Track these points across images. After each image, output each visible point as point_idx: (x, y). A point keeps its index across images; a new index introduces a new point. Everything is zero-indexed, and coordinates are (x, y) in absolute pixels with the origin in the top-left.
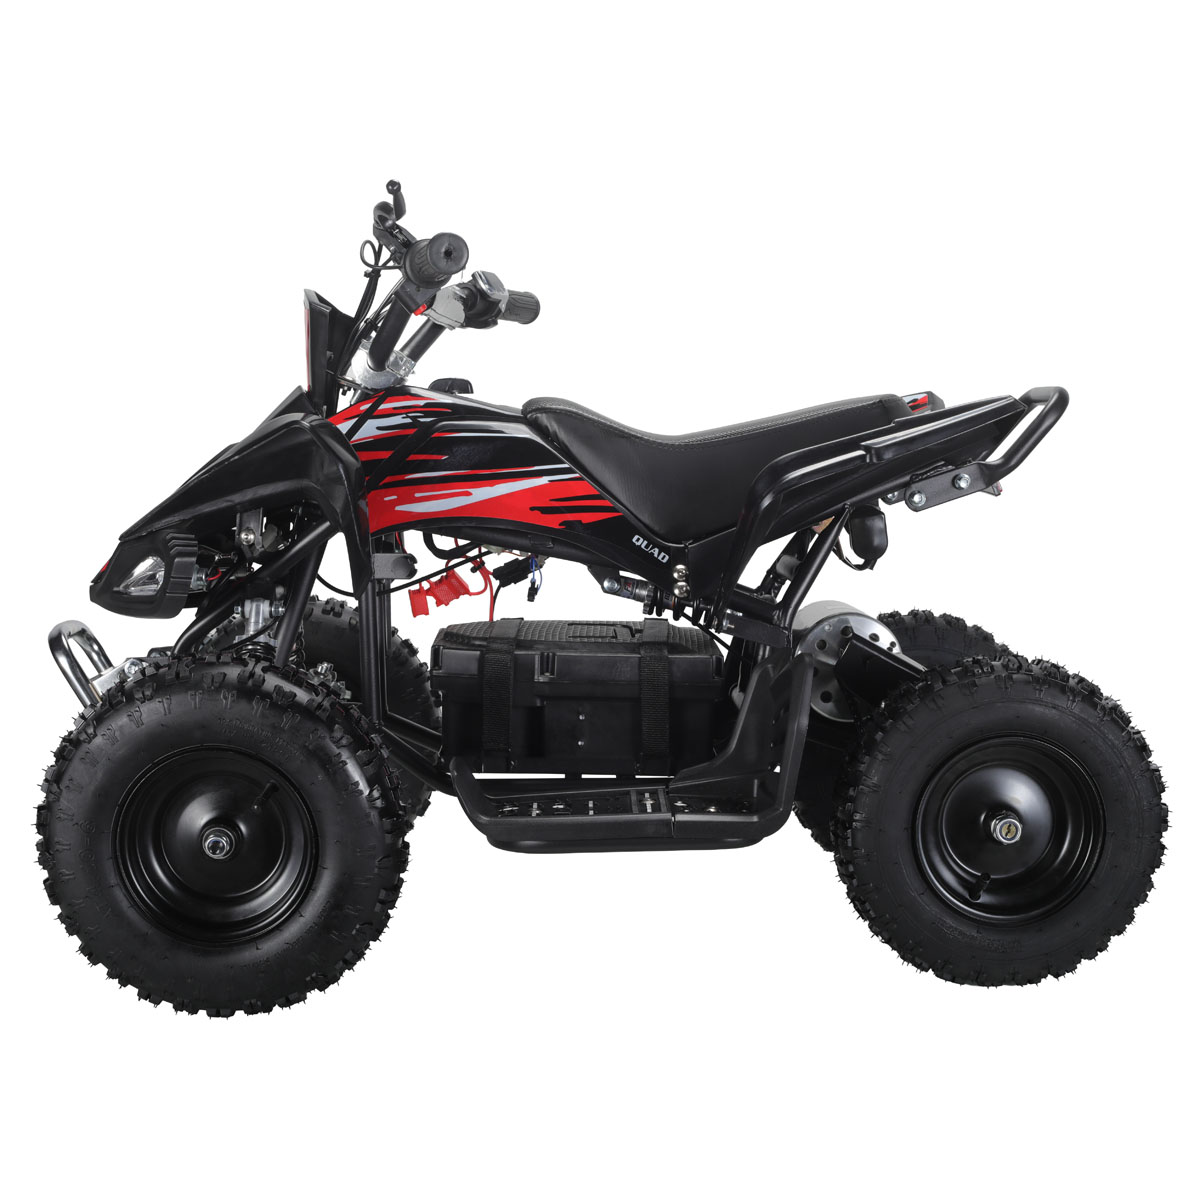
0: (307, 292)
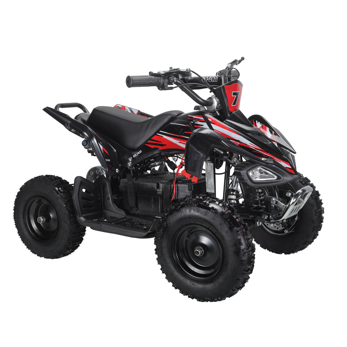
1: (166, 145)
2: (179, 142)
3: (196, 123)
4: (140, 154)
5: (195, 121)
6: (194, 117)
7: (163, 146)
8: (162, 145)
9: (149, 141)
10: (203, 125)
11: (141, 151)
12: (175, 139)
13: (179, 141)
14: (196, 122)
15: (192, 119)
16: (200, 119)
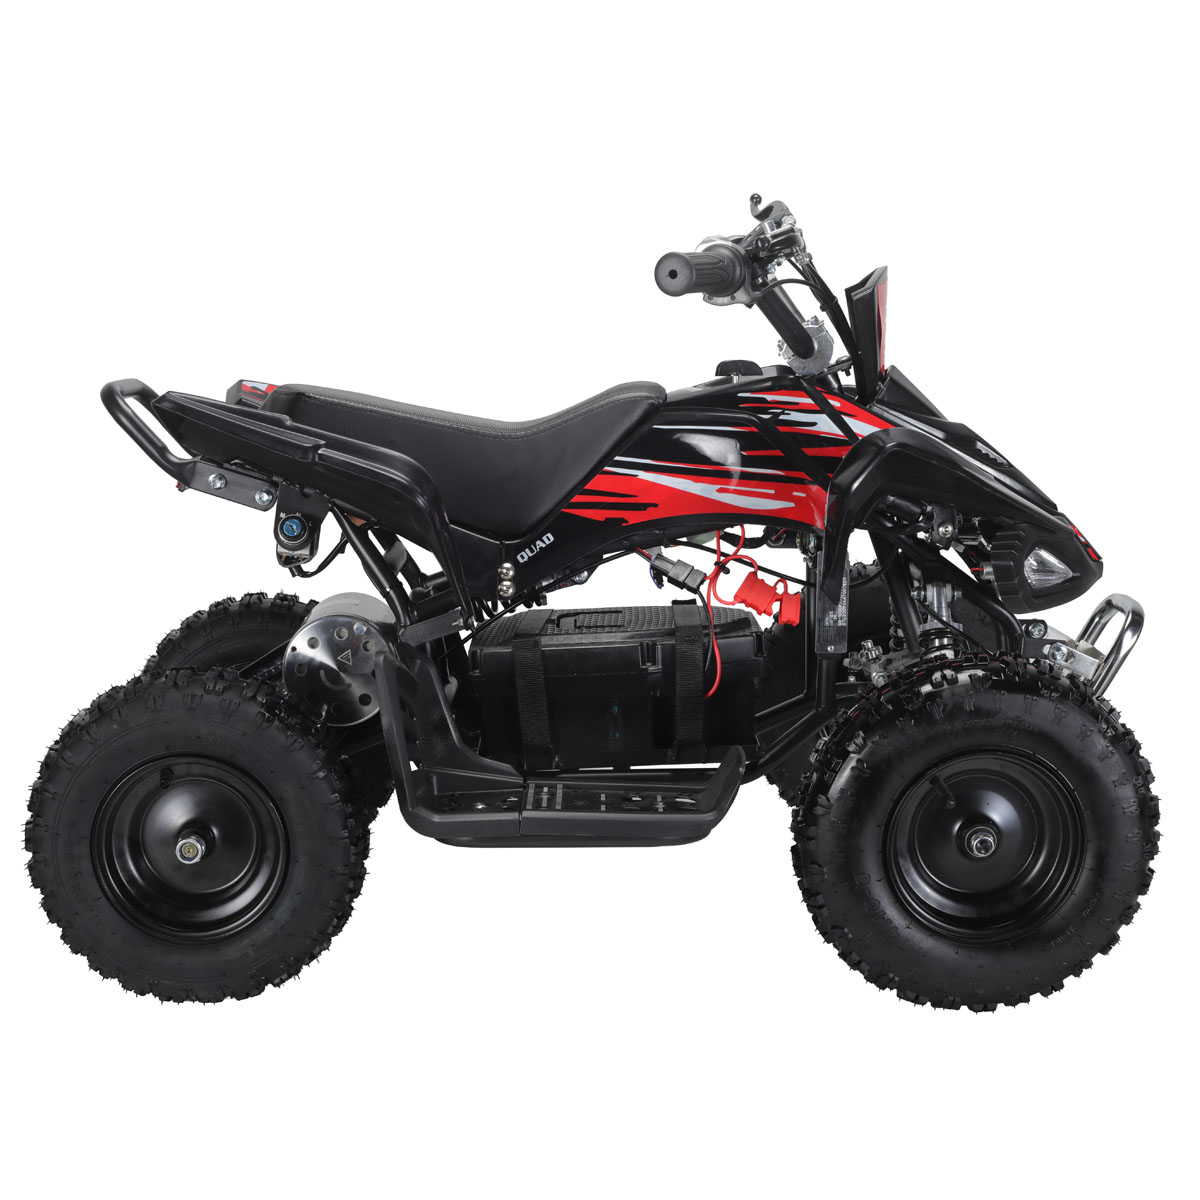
0: (885, 270)
1: (656, 505)
2: (720, 491)
3: (782, 417)
4: (548, 546)
5: (779, 411)
6: (769, 397)
7: (645, 509)
8: (643, 507)
9: (577, 499)
10: (814, 424)
11: (549, 535)
12: (696, 481)
13: (719, 487)
14: (783, 413)
15: (764, 406)
16: (798, 404)
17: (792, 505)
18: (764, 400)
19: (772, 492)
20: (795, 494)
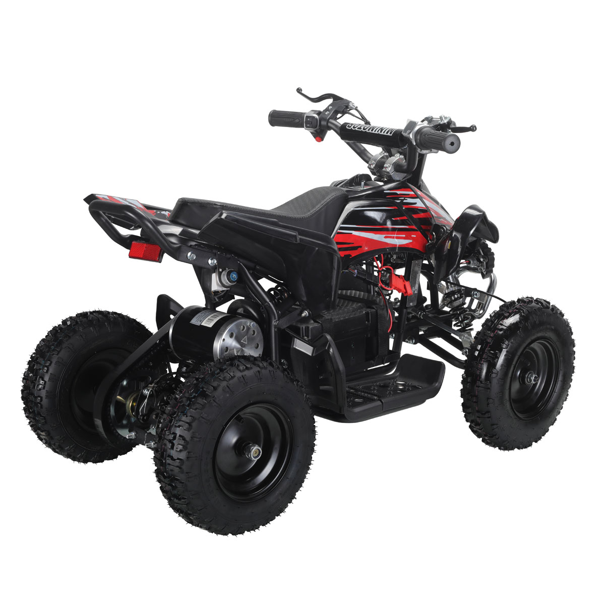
1: (360, 247)
2: (385, 237)
3: (404, 201)
6: (399, 192)
7: (357, 249)
10: (415, 203)
12: (375, 234)
13: (385, 235)
14: (404, 199)
15: (397, 196)
16: (409, 194)
17: (411, 241)
18: (396, 194)
19: (404, 236)
20: (412, 236)
